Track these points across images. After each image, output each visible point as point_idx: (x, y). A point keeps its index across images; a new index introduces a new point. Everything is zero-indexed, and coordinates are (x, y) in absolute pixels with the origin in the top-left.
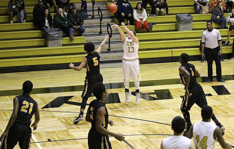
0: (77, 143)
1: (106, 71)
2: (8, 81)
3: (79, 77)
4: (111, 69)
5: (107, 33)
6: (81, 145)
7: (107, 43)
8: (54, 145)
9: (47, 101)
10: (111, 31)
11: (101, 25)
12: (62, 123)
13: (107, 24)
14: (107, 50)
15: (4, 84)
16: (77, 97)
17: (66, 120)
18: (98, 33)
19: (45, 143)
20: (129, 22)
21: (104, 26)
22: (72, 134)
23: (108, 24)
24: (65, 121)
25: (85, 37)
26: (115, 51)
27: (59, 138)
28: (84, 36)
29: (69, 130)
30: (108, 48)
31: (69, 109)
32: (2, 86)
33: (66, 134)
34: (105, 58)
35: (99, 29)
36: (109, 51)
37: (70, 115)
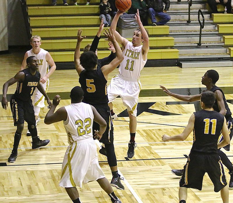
0: (163, 164)
1: (195, 72)
2: (69, 80)
3: (161, 78)
4: (202, 69)
5: (198, 22)
6: (169, 166)
7: (198, 35)
8: (133, 166)
9: (122, 108)
10: (204, 20)
11: (189, 12)
12: (142, 137)
13: (198, 11)
14: (197, 45)
15: (64, 83)
16: (159, 104)
17: (147, 133)
18: (186, 22)
19: (121, 163)
20: (226, 10)
21: (194, 13)
22: (156, 151)
23: (200, 11)
24: (146, 135)
25: (169, 27)
26: (207, 47)
27: (139, 156)
28: (168, 25)
29: (151, 146)
30: (198, 41)
31: (151, 119)
32: (62, 86)
33: (149, 151)
34: (195, 55)
35: (186, 17)
36: (199, 45)
37: (152, 127)
